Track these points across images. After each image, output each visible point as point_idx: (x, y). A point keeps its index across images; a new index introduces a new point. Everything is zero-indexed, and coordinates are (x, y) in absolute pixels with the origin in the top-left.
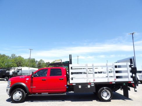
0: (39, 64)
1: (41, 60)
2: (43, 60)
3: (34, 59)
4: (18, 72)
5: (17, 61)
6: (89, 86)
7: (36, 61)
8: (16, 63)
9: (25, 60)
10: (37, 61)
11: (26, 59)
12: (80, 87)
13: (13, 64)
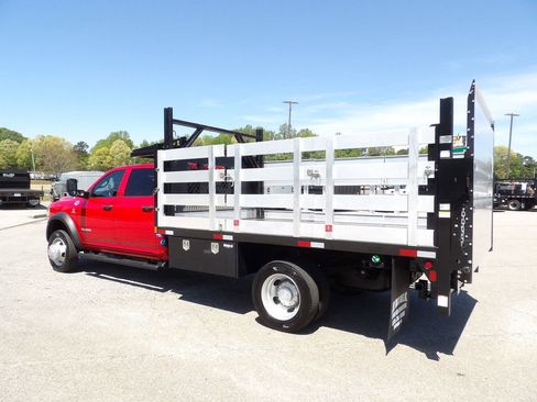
6: (215, 249)
12: (186, 246)
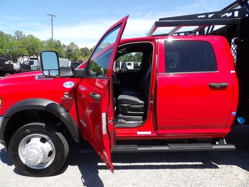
0: (69, 51)
1: (72, 44)
2: (76, 44)
3: (59, 42)
4: (32, 63)
5: (28, 46)
7: (62, 45)
8: (27, 49)
9: (41, 43)
10: (64, 46)
11: (44, 42)
13: (21, 50)
